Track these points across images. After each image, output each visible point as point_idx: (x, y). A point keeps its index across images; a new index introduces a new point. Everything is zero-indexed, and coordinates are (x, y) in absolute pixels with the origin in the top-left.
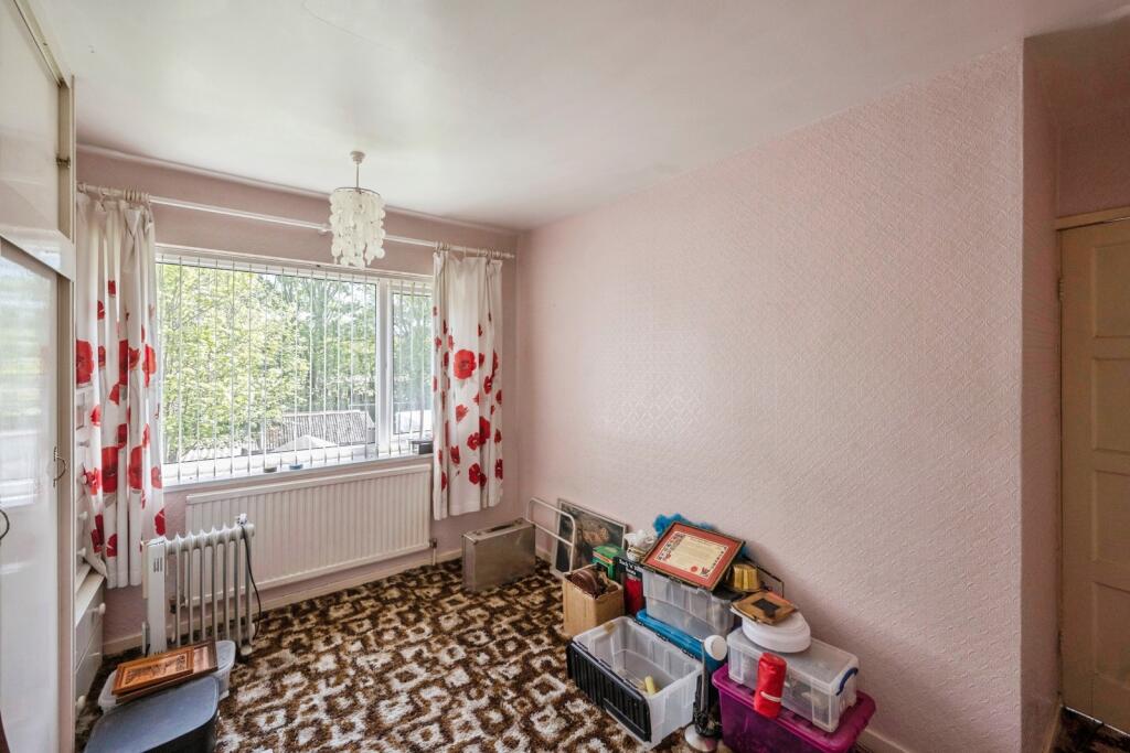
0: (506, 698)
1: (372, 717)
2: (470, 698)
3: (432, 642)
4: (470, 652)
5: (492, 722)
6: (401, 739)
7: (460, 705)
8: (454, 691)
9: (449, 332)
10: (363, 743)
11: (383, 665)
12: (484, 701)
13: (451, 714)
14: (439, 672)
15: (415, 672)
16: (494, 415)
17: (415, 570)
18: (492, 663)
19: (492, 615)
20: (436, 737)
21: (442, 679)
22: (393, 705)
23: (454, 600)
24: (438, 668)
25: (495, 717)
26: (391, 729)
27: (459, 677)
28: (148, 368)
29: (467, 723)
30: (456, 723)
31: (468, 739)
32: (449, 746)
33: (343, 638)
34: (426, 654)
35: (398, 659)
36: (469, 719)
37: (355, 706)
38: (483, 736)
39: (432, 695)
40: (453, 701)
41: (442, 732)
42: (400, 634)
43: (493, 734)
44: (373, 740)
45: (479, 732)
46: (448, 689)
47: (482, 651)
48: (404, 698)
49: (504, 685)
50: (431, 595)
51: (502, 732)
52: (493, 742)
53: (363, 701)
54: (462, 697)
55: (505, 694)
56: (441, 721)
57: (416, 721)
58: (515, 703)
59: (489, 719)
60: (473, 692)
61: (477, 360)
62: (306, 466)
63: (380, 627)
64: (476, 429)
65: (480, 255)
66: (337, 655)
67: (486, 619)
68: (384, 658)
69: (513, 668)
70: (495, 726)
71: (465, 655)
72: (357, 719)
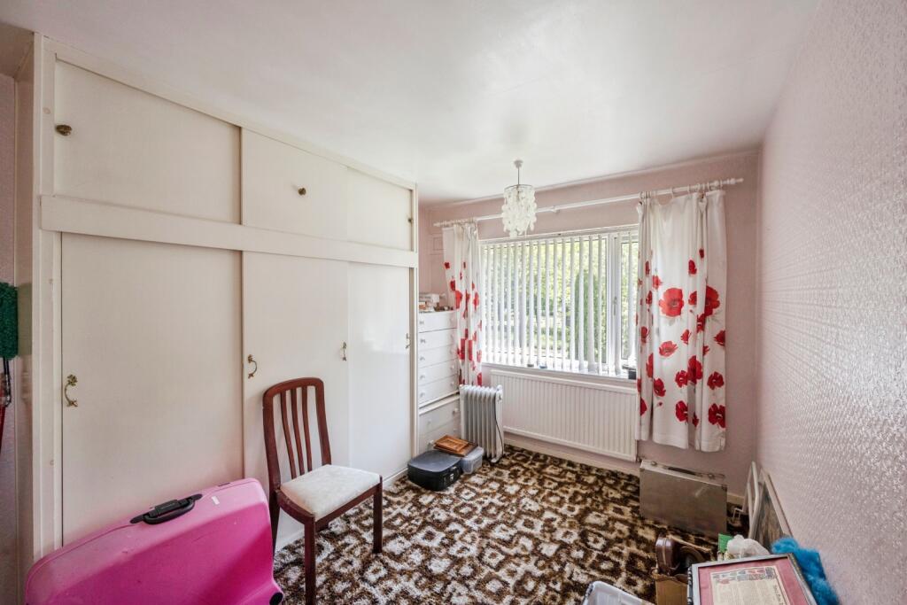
0: (551, 585)
1: (491, 527)
2: (536, 564)
3: (567, 520)
4: (577, 544)
5: (525, 586)
6: (484, 546)
7: (526, 561)
8: (536, 552)
9: (653, 273)
10: (473, 533)
11: (529, 510)
12: (538, 573)
13: (516, 560)
14: (545, 537)
15: (536, 526)
16: (706, 357)
17: (623, 474)
18: (577, 562)
19: (630, 537)
20: (494, 562)
21: (540, 542)
22: (504, 530)
23: (620, 509)
24: (548, 535)
25: (530, 585)
26: (488, 538)
27: (549, 550)
28: (476, 302)
29: (516, 572)
30: (512, 566)
31: (503, 578)
32: (492, 571)
33: (534, 484)
34: (555, 524)
35: (539, 514)
36: (519, 572)
37: (493, 516)
38: (511, 586)
39: (524, 543)
40: (527, 556)
41: (500, 562)
42: (560, 504)
43: (515, 591)
44: (477, 535)
45: (512, 582)
46: (536, 549)
47: (584, 550)
48: (512, 532)
49: (562, 578)
50: (610, 496)
51: (520, 595)
52: (509, 593)
53: (499, 517)
54: (533, 559)
55: (555, 583)
56: (508, 558)
57: (501, 546)
58: (550, 593)
59: (526, 583)
60: (541, 563)
61: (686, 298)
62: (550, 368)
63: (557, 492)
64: (685, 367)
65: (692, 191)
66: (521, 489)
67: (621, 536)
68: (535, 507)
69: (586, 577)
70: (524, 589)
71: (572, 542)
72: (486, 521)
